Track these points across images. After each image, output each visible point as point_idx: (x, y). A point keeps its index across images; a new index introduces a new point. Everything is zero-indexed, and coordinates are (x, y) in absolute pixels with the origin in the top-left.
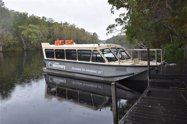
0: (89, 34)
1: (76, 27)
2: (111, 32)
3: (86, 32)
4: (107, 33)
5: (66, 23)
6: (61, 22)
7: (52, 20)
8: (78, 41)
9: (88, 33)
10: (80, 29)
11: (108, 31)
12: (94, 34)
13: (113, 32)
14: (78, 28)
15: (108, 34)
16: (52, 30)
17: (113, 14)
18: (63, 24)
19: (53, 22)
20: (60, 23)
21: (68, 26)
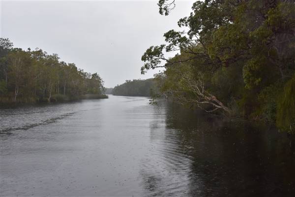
0: (85, 75)
1: (60, 61)
2: (154, 64)
3: (80, 72)
4: (142, 69)
5: (40, 51)
6: (29, 49)
7: (8, 44)
8: (63, 88)
9: (82, 74)
10: (68, 65)
11: (147, 62)
12: (95, 75)
13: (158, 65)
14: (63, 63)
15: (145, 70)
16: (6, 63)
17: (166, 14)
18: (34, 53)
19: (10, 48)
20: (26, 50)
21: (44, 57)
